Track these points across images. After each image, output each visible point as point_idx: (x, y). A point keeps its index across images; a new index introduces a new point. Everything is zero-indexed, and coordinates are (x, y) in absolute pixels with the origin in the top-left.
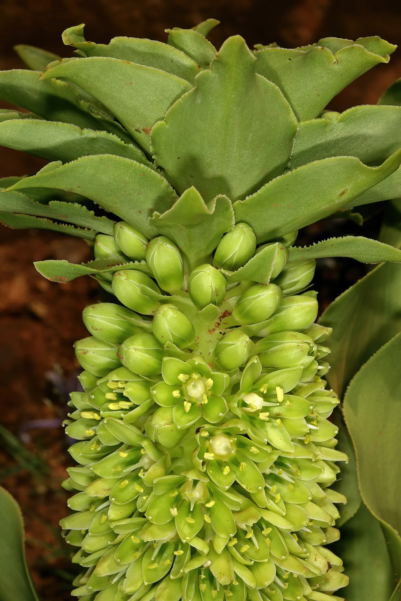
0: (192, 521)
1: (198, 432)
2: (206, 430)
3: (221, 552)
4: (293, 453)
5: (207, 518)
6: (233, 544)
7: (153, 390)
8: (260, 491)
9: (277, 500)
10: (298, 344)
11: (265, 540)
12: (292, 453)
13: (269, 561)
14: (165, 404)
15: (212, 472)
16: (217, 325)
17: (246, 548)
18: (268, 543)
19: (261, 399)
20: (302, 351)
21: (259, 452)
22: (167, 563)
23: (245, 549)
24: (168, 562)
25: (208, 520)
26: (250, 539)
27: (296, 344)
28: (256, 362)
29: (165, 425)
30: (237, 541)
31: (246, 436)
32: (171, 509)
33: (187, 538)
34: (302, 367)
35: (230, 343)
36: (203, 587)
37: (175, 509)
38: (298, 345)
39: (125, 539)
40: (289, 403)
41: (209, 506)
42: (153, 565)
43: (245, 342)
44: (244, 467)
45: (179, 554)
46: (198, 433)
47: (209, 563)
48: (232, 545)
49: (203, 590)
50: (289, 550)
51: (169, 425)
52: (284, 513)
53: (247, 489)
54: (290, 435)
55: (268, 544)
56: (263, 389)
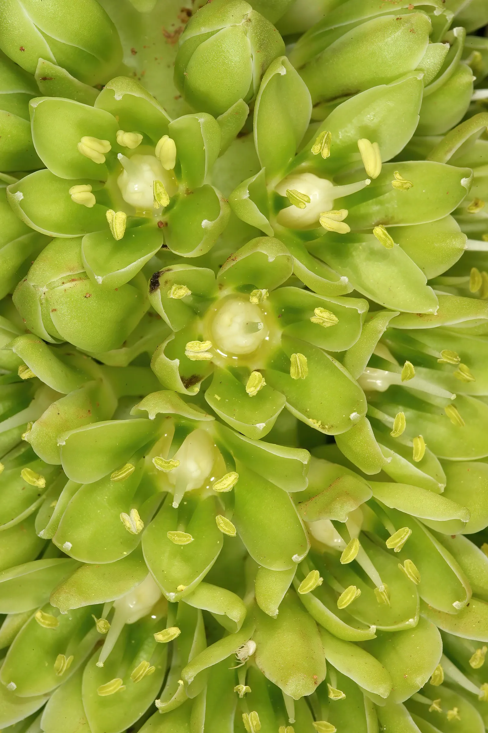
0: (185, 539)
1: (155, 285)
2: (180, 283)
3: (277, 611)
4: (436, 314)
5: (226, 524)
6: (310, 587)
7: (14, 191)
8: (355, 427)
9: (417, 453)
10: (398, 16)
11: (400, 565)
12: (433, 315)
13: (421, 623)
14: (59, 228)
15: (219, 398)
16: (184, 15)
17: (352, 596)
18: (410, 573)
19: (325, 184)
20: (412, 31)
21: (337, 319)
22: (144, 671)
23: (348, 597)
24: (146, 668)
25: (227, 529)
26: (355, 566)
27: (393, 17)
28: (283, 71)
29: (63, 283)
30: (322, 579)
31: (294, 281)
32: (124, 516)
33: (181, 587)
34: (420, 77)
35: (204, 30)
36: (251, 720)
37: (134, 513)
38: (397, 19)
39: (24, 627)
40: (400, 177)
41: (223, 487)
42: (110, 686)
43: (244, 21)
44: (299, 367)
45: (169, 638)
46: (157, 289)
47: (252, 647)
48: (308, 589)
49: (252, 728)
50: (471, 584)
51: (74, 283)
52: (440, 485)
53: (323, 428)
54: (423, 269)
55: (411, 575)
56: (320, 145)
